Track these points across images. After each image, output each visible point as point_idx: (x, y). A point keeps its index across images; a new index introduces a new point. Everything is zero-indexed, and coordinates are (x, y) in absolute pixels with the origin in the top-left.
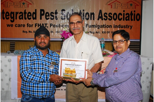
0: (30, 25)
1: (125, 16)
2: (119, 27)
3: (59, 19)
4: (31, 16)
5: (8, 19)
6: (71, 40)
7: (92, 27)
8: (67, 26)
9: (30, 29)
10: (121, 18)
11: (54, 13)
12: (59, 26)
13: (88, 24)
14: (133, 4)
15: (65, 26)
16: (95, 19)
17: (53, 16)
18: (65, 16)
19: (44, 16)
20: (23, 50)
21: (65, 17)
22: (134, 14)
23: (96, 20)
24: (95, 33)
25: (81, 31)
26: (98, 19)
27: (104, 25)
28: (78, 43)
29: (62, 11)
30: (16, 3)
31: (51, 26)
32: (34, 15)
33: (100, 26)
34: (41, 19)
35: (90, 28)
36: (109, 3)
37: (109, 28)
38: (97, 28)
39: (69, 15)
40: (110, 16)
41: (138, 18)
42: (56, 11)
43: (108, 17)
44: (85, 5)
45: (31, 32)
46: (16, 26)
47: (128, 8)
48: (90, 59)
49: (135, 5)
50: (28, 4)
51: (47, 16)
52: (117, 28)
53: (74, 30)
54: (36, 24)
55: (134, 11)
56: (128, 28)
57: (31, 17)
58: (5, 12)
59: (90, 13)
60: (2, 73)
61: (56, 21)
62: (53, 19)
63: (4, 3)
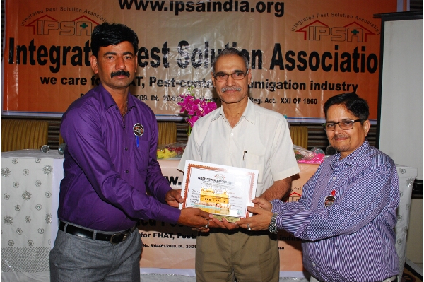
1: (340, 60)
2: (324, 87)
3: (173, 66)
5: (44, 63)
6: (216, 119)
7: (256, 87)
8: (192, 83)
10: (330, 66)
11: (161, 50)
12: (173, 83)
14: (360, 31)
15: (188, 83)
16: (263, 68)
17: (158, 58)
21: (188, 61)
22: (363, 55)
23: (265, 69)
24: (263, 103)
25: (243, 96)
26: (272, 68)
27: (286, 83)
29: (181, 46)
30: (66, 23)
31: (153, 84)
33: (276, 85)
35: (251, 89)
36: (299, 28)
37: (298, 90)
38: (267, 91)
39: (197, 55)
40: (300, 60)
41: (372, 66)
42: (166, 45)
43: (297, 63)
44: (240, 30)
46: (64, 81)
49: (365, 31)
51: (143, 58)
52: (319, 89)
53: (225, 92)
55: (363, 49)
58: (37, 45)
59: (250, 52)
60: (28, 202)
61: (165, 71)
62: (158, 65)
63: (36, 23)
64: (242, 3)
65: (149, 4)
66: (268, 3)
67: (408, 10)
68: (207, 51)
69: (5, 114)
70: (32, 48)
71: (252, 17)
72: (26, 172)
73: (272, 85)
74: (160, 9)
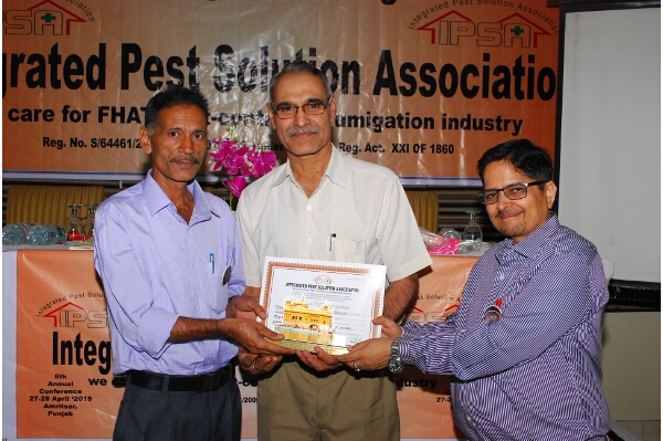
0: (77, 112)
1: (493, 79)
2: (465, 124)
3: (207, 88)
4: (79, 71)
6: (280, 183)
7: (350, 125)
8: (240, 118)
9: (78, 130)
10: (476, 89)
11: (185, 62)
14: (526, 28)
15: (233, 118)
16: (361, 92)
17: (179, 75)
18: (230, 76)
19: (140, 73)
20: (43, 223)
21: (232, 80)
22: (531, 70)
24: (363, 152)
25: (324, 143)
26: (377, 92)
27: (400, 118)
28: (309, 192)
29: (220, 55)
30: (16, 13)
32: (96, 69)
33: (385, 121)
34: (125, 85)
35: (341, 129)
36: (423, 22)
37: (421, 130)
38: (369, 131)
39: (248, 70)
40: (425, 78)
41: (546, 89)
42: (193, 51)
43: (420, 83)
44: (321, 26)
45: (82, 144)
46: (15, 115)
47: (502, 42)
50: (68, 21)
51: (154, 74)
52: (457, 128)
53: (292, 136)
54: (102, 108)
55: (531, 59)
56: (503, 132)
57: (80, 77)
59: (340, 65)
71: (343, 4)
73: (378, 122)
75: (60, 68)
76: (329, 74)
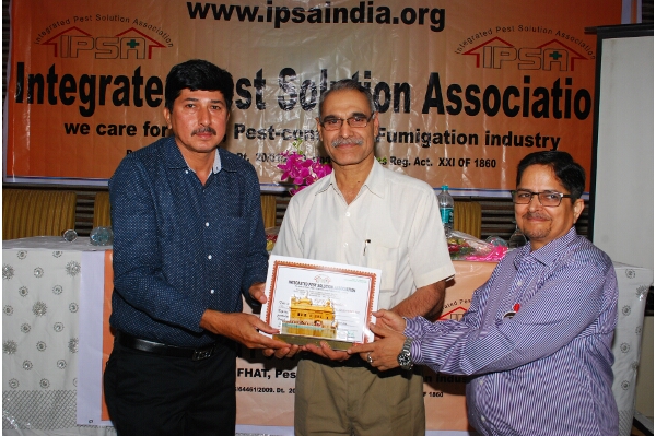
0: (156, 127)
1: (532, 99)
2: (507, 140)
3: (272, 107)
4: (159, 91)
5: (70, 101)
6: (324, 190)
7: (400, 141)
8: (301, 133)
10: (517, 109)
11: (252, 83)
12: (271, 134)
13: (384, 129)
14: (564, 53)
15: (295, 133)
16: (411, 110)
17: (248, 95)
21: (295, 99)
23: (415, 112)
24: (412, 165)
25: (366, 154)
26: (425, 111)
27: (447, 134)
28: (349, 200)
29: (284, 77)
30: (105, 40)
31: (240, 135)
33: (432, 138)
35: (392, 144)
36: (468, 48)
37: (466, 145)
38: (418, 146)
39: (309, 91)
40: (470, 98)
41: (582, 109)
42: (260, 74)
43: (465, 103)
44: (375, 51)
47: (542, 66)
48: (397, 269)
49: (572, 54)
50: (150, 47)
52: (499, 144)
53: (337, 146)
55: (569, 81)
56: (542, 148)
57: (160, 97)
58: (60, 74)
59: (392, 86)
60: (42, 319)
61: (259, 116)
62: (247, 106)
63: (58, 40)
64: (379, 9)
65: (235, 11)
66: (421, 10)
67: (639, 21)
68: (325, 84)
69: (8, 181)
70: (52, 77)
71: (395, 32)
72: (39, 272)
73: (426, 138)
74: (251, 19)
75: (143, 88)
76: (382, 94)
